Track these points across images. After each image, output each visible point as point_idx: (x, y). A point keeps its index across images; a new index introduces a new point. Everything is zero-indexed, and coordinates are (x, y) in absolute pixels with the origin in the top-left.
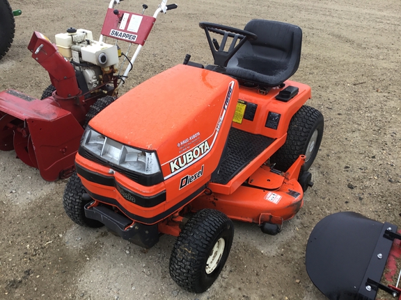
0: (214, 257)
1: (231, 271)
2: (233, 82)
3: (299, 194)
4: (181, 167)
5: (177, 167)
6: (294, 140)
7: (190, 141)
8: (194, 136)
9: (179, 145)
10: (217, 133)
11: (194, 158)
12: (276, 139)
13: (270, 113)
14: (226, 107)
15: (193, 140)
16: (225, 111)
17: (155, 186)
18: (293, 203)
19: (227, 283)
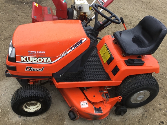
0: (37, 107)
1: (44, 118)
2: (85, 39)
3: (102, 112)
4: (27, 62)
5: (25, 61)
6: (125, 87)
7: (37, 53)
8: (41, 52)
9: (29, 52)
10: (60, 58)
11: (37, 62)
12: (112, 80)
13: (117, 66)
14: (73, 48)
15: (39, 53)
16: (71, 50)
17: (10, 62)
18: (91, 113)
19: (37, 121)
